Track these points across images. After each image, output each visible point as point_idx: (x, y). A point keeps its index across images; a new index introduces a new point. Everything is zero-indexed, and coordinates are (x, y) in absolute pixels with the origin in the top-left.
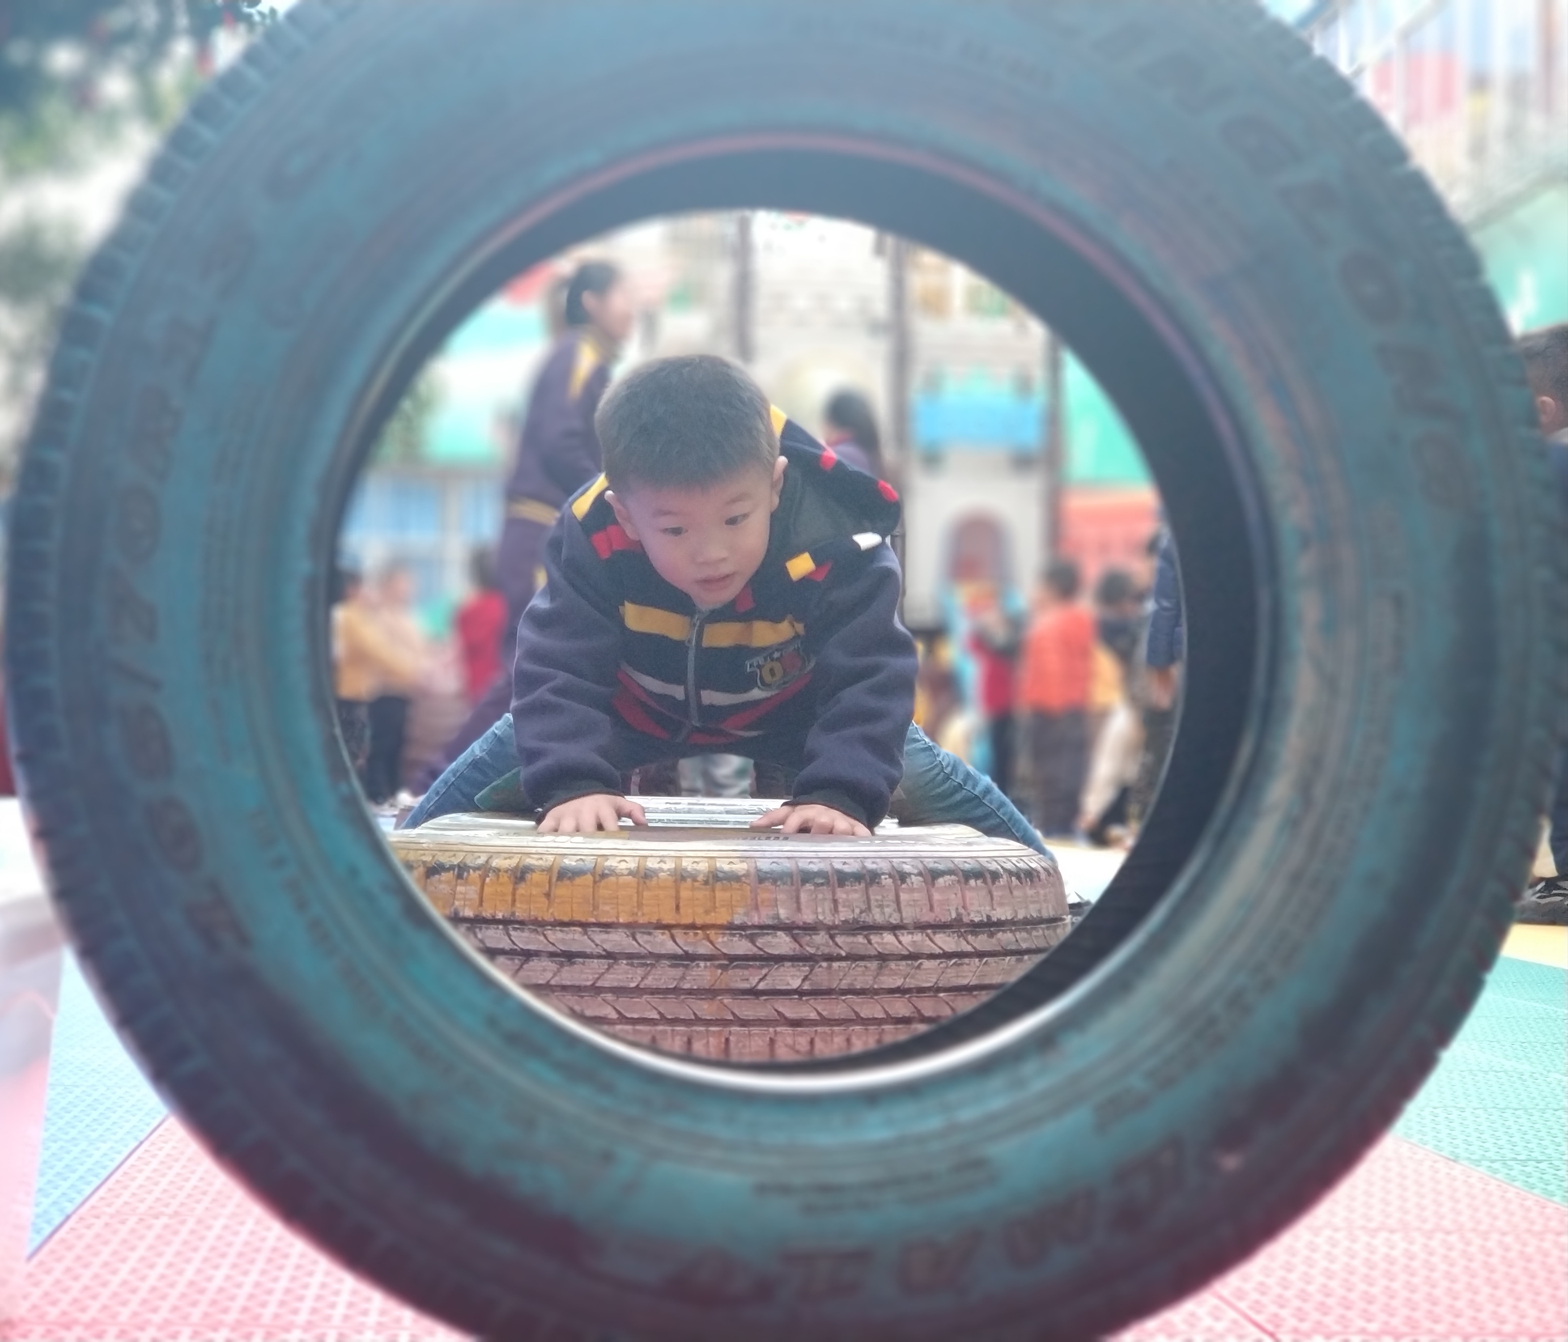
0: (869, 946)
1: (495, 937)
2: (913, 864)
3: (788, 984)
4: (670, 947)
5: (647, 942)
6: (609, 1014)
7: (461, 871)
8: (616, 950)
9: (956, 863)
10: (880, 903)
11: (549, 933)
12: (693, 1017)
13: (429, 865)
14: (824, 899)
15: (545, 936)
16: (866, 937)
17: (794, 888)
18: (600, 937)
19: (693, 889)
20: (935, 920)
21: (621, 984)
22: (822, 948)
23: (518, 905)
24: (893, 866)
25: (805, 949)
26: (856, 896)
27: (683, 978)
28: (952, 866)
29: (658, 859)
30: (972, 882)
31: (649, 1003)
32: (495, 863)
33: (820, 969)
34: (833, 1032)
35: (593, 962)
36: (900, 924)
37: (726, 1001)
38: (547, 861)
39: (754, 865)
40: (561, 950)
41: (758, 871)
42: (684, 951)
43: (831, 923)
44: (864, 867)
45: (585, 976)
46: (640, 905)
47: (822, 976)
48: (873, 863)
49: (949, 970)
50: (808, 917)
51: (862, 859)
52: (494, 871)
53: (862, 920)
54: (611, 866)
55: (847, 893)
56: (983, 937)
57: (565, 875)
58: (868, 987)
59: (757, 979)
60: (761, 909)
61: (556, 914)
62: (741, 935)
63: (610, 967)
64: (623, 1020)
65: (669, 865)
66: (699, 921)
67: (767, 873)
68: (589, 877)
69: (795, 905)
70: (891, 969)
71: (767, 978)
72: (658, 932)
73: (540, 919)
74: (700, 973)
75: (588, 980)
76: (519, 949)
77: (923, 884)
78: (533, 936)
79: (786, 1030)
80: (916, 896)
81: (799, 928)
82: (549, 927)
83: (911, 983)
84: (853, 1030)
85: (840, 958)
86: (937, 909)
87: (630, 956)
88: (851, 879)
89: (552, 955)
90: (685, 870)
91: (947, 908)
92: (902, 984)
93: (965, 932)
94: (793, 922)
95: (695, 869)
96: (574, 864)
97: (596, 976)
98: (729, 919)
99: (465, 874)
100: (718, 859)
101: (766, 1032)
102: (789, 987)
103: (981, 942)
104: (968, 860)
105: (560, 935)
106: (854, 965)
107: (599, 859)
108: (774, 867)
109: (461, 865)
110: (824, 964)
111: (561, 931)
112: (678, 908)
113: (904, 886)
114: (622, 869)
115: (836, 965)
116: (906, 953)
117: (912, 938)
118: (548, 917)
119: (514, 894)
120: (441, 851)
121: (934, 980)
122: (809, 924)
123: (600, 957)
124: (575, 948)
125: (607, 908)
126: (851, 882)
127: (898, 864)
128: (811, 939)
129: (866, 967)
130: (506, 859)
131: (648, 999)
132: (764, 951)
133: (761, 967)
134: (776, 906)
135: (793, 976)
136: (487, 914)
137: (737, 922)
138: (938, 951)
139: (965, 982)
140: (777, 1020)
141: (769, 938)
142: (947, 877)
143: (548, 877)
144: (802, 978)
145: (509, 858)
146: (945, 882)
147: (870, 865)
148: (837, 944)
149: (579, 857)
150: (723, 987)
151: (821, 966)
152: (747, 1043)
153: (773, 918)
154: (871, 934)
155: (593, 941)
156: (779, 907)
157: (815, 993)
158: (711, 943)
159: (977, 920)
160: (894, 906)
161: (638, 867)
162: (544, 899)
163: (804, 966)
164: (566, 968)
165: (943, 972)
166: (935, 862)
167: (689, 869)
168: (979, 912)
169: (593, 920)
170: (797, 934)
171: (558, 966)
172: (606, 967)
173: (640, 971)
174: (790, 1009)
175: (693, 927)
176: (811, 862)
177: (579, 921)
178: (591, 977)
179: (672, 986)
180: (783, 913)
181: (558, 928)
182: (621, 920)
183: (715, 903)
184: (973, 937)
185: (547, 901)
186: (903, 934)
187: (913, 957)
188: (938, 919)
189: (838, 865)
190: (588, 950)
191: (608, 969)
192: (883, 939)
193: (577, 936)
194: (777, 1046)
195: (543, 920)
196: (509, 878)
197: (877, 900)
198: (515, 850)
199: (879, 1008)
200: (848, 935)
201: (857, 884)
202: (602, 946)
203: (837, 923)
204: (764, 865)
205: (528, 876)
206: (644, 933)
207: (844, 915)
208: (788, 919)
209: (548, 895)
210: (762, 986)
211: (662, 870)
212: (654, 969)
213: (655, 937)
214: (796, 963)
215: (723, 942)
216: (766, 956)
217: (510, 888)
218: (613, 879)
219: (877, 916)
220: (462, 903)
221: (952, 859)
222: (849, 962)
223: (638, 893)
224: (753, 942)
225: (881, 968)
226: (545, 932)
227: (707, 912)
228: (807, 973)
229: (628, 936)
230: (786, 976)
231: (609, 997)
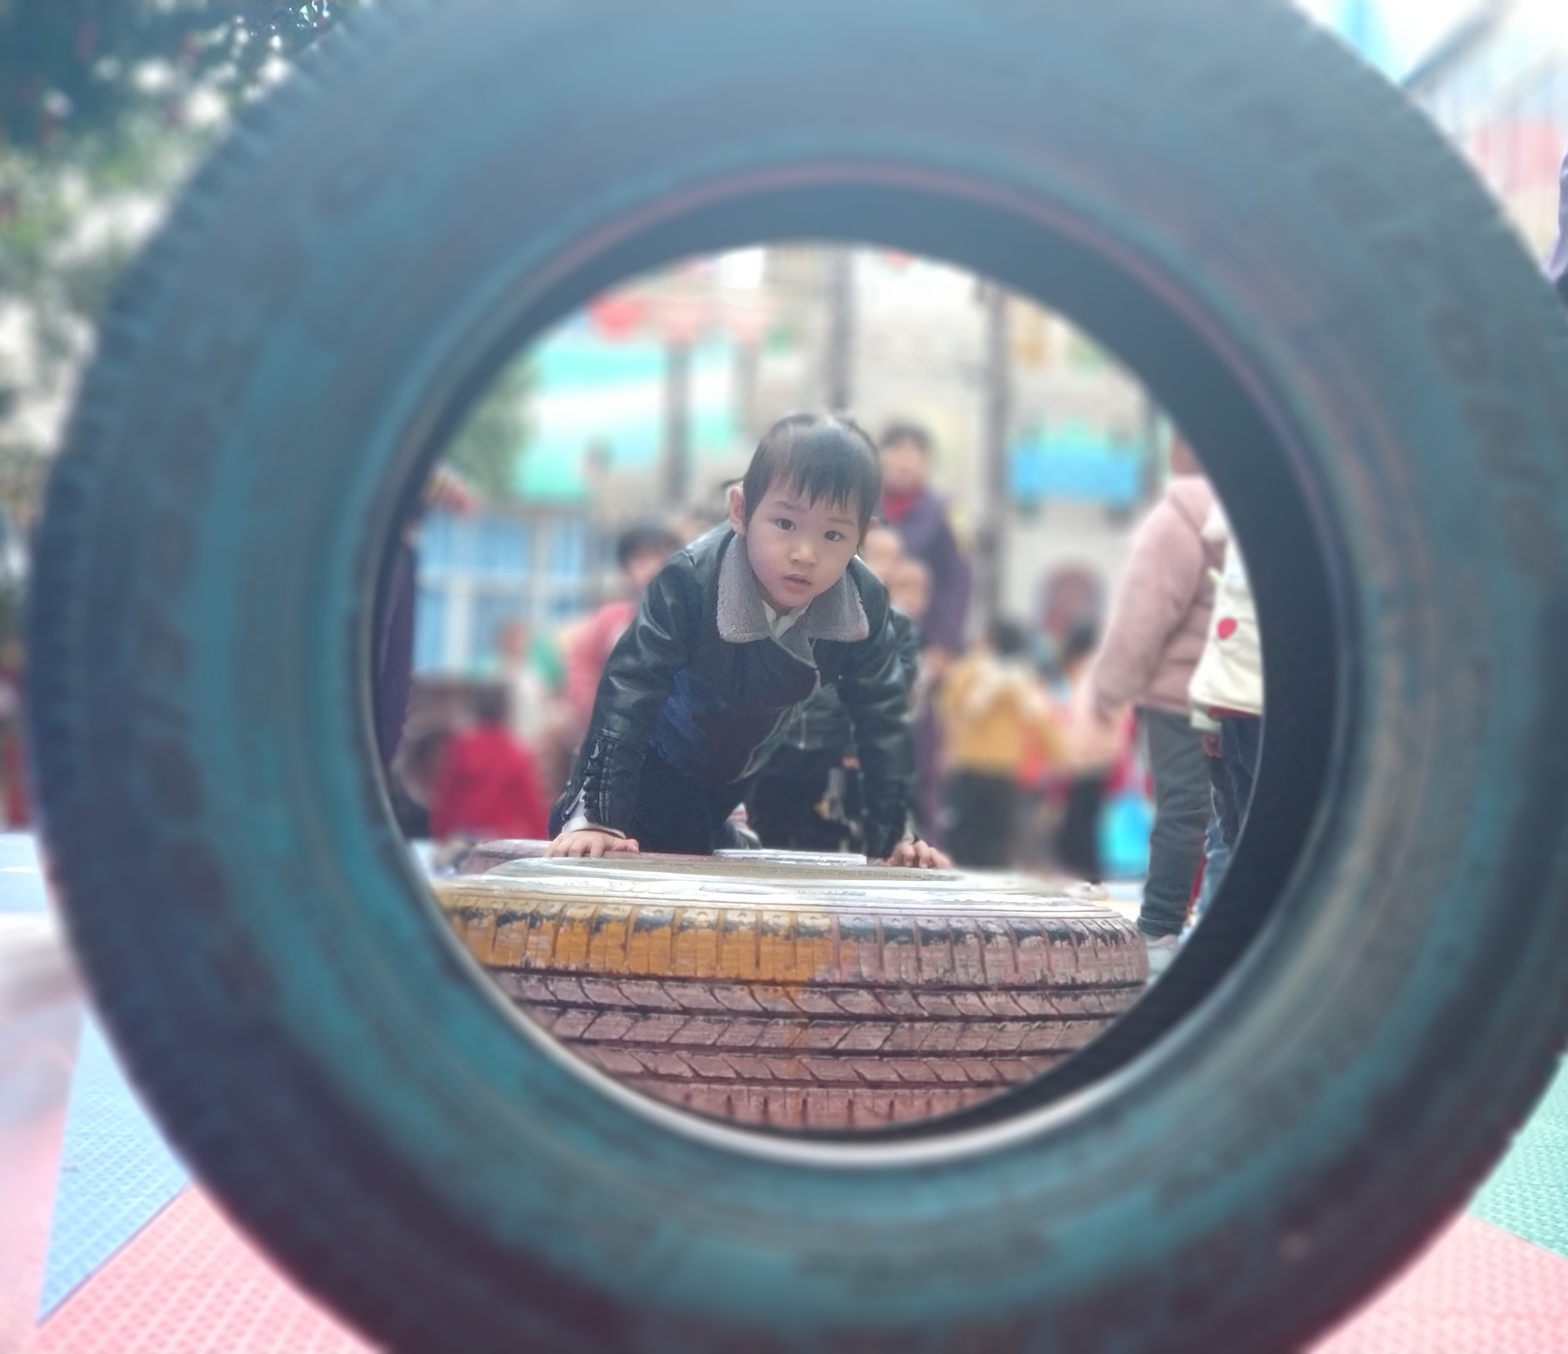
0: (953, 1007)
1: (566, 990)
2: (998, 923)
3: (869, 1045)
4: (749, 1004)
5: (725, 998)
6: (683, 1072)
7: (534, 920)
8: (694, 1005)
9: (1041, 923)
10: (964, 962)
11: (624, 987)
12: (770, 1077)
13: (500, 914)
14: (908, 958)
15: (620, 990)
16: (950, 998)
17: (877, 945)
18: (676, 991)
19: (774, 943)
20: (1019, 982)
21: (698, 1041)
22: (905, 1008)
23: (592, 956)
24: (979, 926)
25: (887, 1009)
26: (940, 955)
27: (761, 1036)
28: (1037, 926)
29: (739, 912)
30: (1058, 943)
31: (725, 1061)
32: (570, 912)
33: (902, 1030)
34: (913, 1095)
35: (668, 1017)
36: (985, 985)
37: (804, 1061)
38: (623, 911)
39: (836, 920)
40: (636, 1005)
41: (841, 927)
42: (763, 1008)
43: (914, 983)
44: (949, 926)
45: (660, 1032)
46: (719, 959)
47: (904, 1037)
48: (958, 921)
49: (1032, 1034)
50: (890, 975)
51: (947, 918)
52: (568, 920)
53: (946, 979)
54: (690, 918)
55: (932, 952)
56: (1068, 1000)
57: (643, 926)
58: (950, 1049)
59: (837, 1038)
60: (844, 966)
61: (632, 967)
62: (822, 993)
63: (686, 1023)
64: (698, 1079)
65: (750, 919)
66: (779, 978)
67: (849, 929)
68: (667, 929)
69: (877, 963)
70: (974, 1032)
71: (849, 1037)
72: (738, 987)
73: (615, 971)
74: (779, 1031)
75: (662, 1036)
76: (592, 1003)
77: (1009, 944)
78: (607, 989)
79: (865, 1092)
80: (1001, 956)
81: (880, 986)
82: (624, 980)
83: (993, 1046)
84: (934, 1093)
85: (922, 1019)
86: (1022, 970)
87: (707, 1012)
88: (936, 938)
89: (626, 1009)
90: (766, 924)
91: (1032, 969)
92: (985, 1047)
93: (1050, 994)
94: (875, 981)
95: (776, 924)
96: (651, 915)
97: (671, 1032)
98: (810, 975)
99: (538, 924)
100: (799, 914)
101: (845, 1094)
102: (870, 1048)
103: (1066, 1005)
104: (1054, 921)
105: (635, 989)
106: (936, 1026)
107: (678, 911)
108: (857, 923)
109: (535, 914)
110: (907, 1025)
111: (637, 984)
112: (758, 963)
113: (989, 946)
114: (701, 922)
115: (918, 1025)
116: (989, 1014)
117: (996, 999)
118: (623, 970)
119: (588, 944)
120: (512, 898)
121: (1017, 1043)
122: (892, 983)
123: (676, 1012)
124: (650, 1003)
125: (685, 962)
126: (936, 941)
127: (983, 923)
128: (894, 998)
129: (949, 1028)
130: (581, 908)
131: (725, 1058)
132: (846, 1011)
133: (843, 1026)
134: (859, 963)
135: (874, 1036)
136: (560, 965)
137: (818, 979)
138: (1021, 1013)
139: (1048, 1045)
140: (855, 1082)
141: (850, 997)
142: (1033, 938)
143: (624, 928)
144: (884, 1038)
145: (585, 907)
146: (1031, 942)
147: (955, 924)
148: (919, 1005)
149: (656, 908)
150: (802, 1046)
151: (903, 1027)
152: (825, 1105)
153: (855, 976)
154: (953, 995)
155: (669, 995)
156: (862, 964)
157: (896, 1054)
158: (792, 1000)
159: (1061, 981)
160: (979, 966)
161: (718, 920)
162: (619, 951)
163: (886, 1026)
164: (641, 1023)
165: (1026, 1035)
166: (1021, 922)
167: (771, 922)
168: (1064, 974)
169: (670, 974)
170: (880, 993)
171: (632, 1021)
172: (682, 1022)
173: (717, 1028)
174: (870, 1071)
175: (773, 983)
176: (894, 920)
177: (655, 975)
178: (666, 1033)
179: (749, 1044)
180: (866, 971)
181: (633, 982)
182: (699, 975)
183: (795, 959)
184: (1058, 1000)
185: (622, 954)
186: (987, 996)
187: (997, 1019)
188: (1022, 981)
189: (922, 923)
190: (664, 1005)
191: (684, 1025)
192: (966, 999)
193: (653, 990)
194: (855, 1108)
195: (618, 972)
196: (584, 928)
197: (961, 960)
198: (590, 899)
199: (961, 1071)
200: (932, 995)
201: (942, 942)
202: (678, 1002)
203: (920, 982)
204: (847, 921)
205: (604, 927)
206: (722, 988)
207: (928, 974)
208: (870, 977)
209: (624, 947)
210: (842, 1046)
211: (742, 923)
212: (732, 1025)
213: (733, 992)
214: (878, 1023)
215: (804, 999)
216: (847, 1014)
217: (585, 938)
218: (691, 931)
219: (961, 977)
220: (534, 953)
221: (1038, 919)
222: (931, 1024)
223: (717, 946)
224: (834, 1000)
225: (963, 1029)
226: (620, 986)
227: (788, 968)
228: (888, 1034)
229: (705, 991)
230: (867, 1036)
231: (684, 1054)
